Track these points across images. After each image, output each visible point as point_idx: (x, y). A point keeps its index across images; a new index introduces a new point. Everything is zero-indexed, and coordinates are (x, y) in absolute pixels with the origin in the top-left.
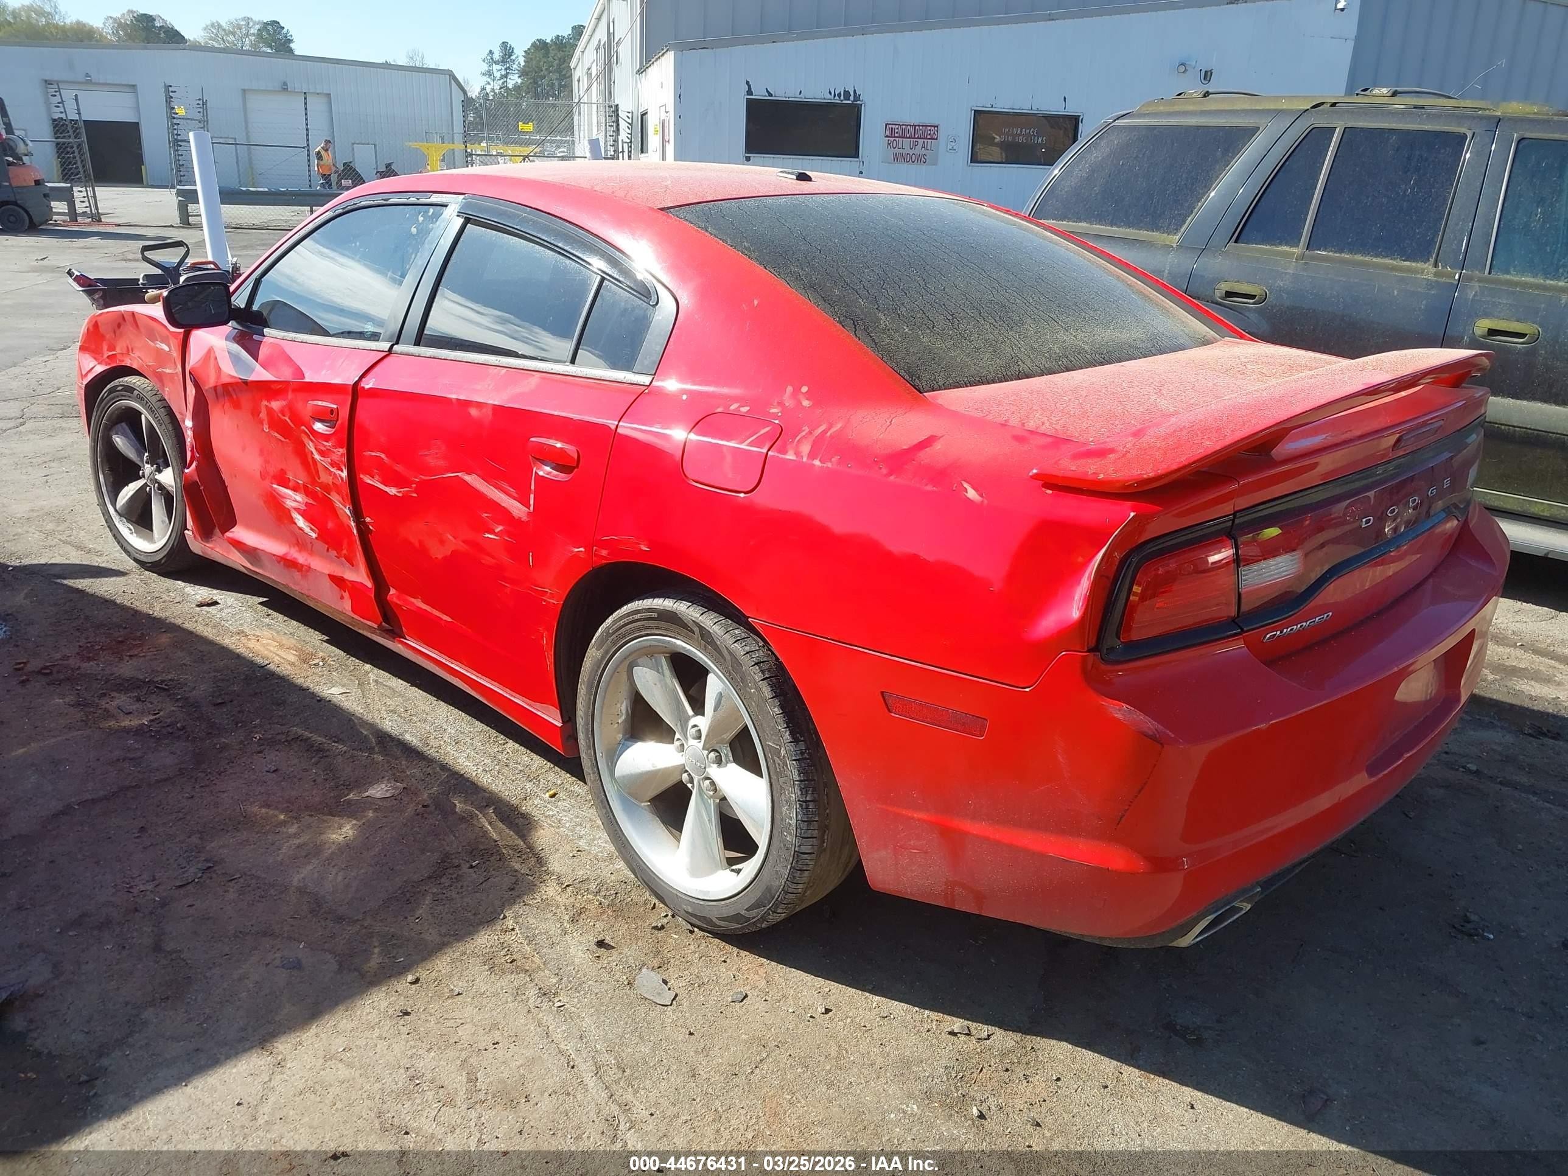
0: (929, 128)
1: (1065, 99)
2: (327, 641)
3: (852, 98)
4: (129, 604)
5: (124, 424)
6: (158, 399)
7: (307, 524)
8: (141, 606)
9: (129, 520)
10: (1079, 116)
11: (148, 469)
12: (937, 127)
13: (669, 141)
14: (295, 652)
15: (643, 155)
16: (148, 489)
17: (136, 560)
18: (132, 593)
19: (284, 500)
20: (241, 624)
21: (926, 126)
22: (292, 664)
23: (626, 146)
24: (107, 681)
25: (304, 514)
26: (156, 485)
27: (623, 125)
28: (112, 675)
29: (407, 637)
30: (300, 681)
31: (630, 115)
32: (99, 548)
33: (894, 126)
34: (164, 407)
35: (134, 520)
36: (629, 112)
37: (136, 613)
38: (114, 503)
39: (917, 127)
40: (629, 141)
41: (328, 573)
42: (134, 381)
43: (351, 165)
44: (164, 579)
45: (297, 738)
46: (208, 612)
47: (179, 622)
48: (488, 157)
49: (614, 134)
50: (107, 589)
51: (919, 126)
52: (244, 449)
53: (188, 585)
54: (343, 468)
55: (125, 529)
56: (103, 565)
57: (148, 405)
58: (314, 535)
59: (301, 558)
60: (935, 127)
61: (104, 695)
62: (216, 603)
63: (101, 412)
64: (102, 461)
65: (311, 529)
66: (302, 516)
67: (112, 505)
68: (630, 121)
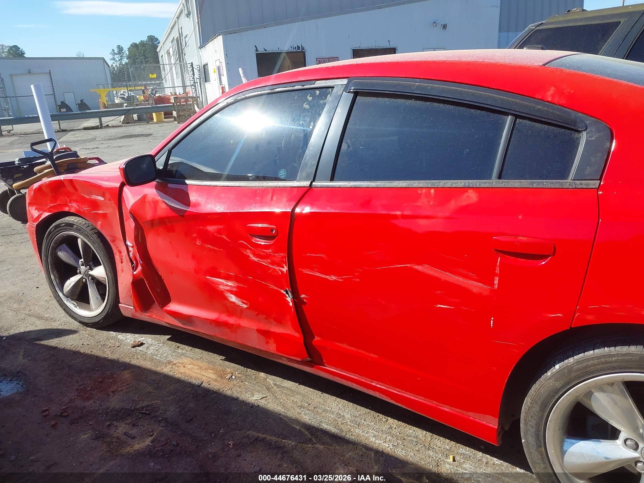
0: (335, 59)
1: (389, 41)
2: (225, 360)
3: (301, 49)
4: (90, 353)
5: (64, 245)
6: (91, 229)
7: (238, 299)
8: (97, 352)
9: (72, 299)
10: (395, 48)
11: (83, 268)
12: (338, 58)
13: (223, 75)
14: (212, 371)
15: (206, 83)
16: (84, 280)
17: (80, 322)
18: (88, 344)
19: (217, 286)
20: (166, 356)
21: (333, 58)
22: (216, 380)
23: (198, 80)
24: (107, 414)
25: (236, 294)
26: (90, 277)
27: (196, 71)
28: (108, 408)
29: (326, 365)
30: (229, 393)
31: (198, 67)
32: (52, 316)
33: (320, 59)
34: (95, 233)
35: (75, 298)
36: (198, 65)
37: (97, 358)
38: (62, 290)
39: (330, 59)
40: (199, 78)
41: (256, 328)
42: (72, 220)
43: (64, 102)
44: (101, 331)
45: (257, 439)
46: (141, 351)
47: (127, 360)
48: (136, 91)
49: (192, 75)
50: (71, 344)
51: (330, 58)
52: (178, 256)
53: (118, 333)
54: (284, 265)
55: (71, 305)
56: (60, 327)
57: (84, 233)
58: (245, 306)
59: (231, 320)
60: (337, 58)
61: (110, 425)
62: (142, 344)
63: (50, 240)
64: (52, 268)
65: (243, 303)
66: (234, 295)
67: (61, 292)
68: (199, 69)
